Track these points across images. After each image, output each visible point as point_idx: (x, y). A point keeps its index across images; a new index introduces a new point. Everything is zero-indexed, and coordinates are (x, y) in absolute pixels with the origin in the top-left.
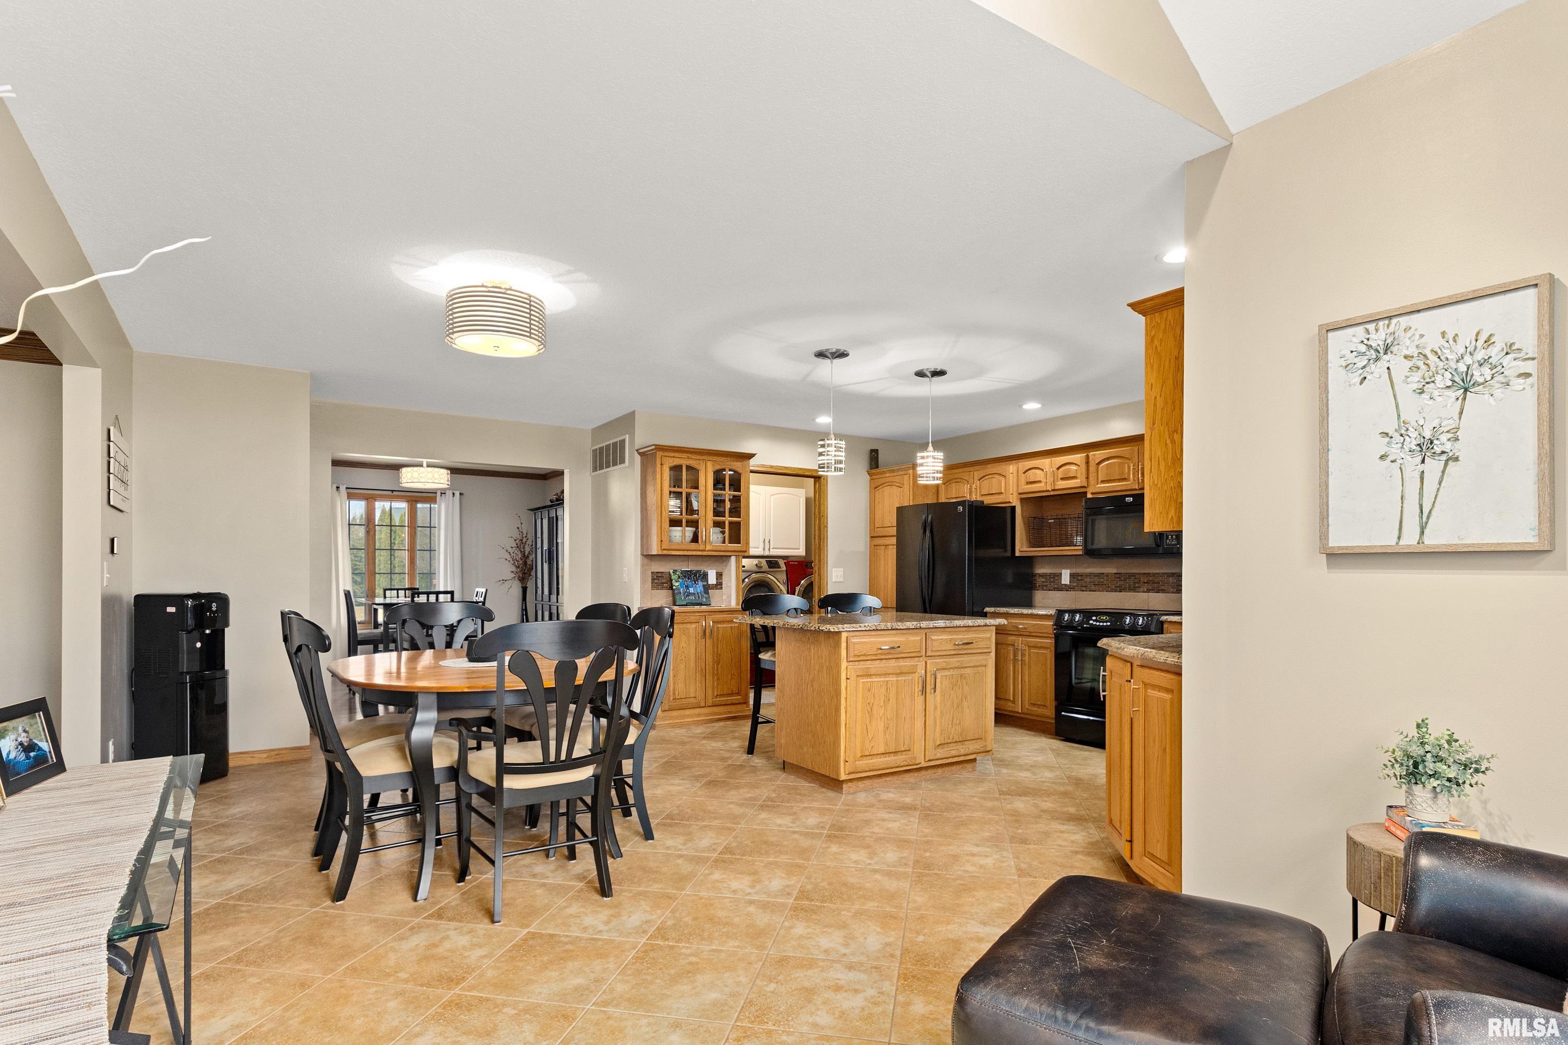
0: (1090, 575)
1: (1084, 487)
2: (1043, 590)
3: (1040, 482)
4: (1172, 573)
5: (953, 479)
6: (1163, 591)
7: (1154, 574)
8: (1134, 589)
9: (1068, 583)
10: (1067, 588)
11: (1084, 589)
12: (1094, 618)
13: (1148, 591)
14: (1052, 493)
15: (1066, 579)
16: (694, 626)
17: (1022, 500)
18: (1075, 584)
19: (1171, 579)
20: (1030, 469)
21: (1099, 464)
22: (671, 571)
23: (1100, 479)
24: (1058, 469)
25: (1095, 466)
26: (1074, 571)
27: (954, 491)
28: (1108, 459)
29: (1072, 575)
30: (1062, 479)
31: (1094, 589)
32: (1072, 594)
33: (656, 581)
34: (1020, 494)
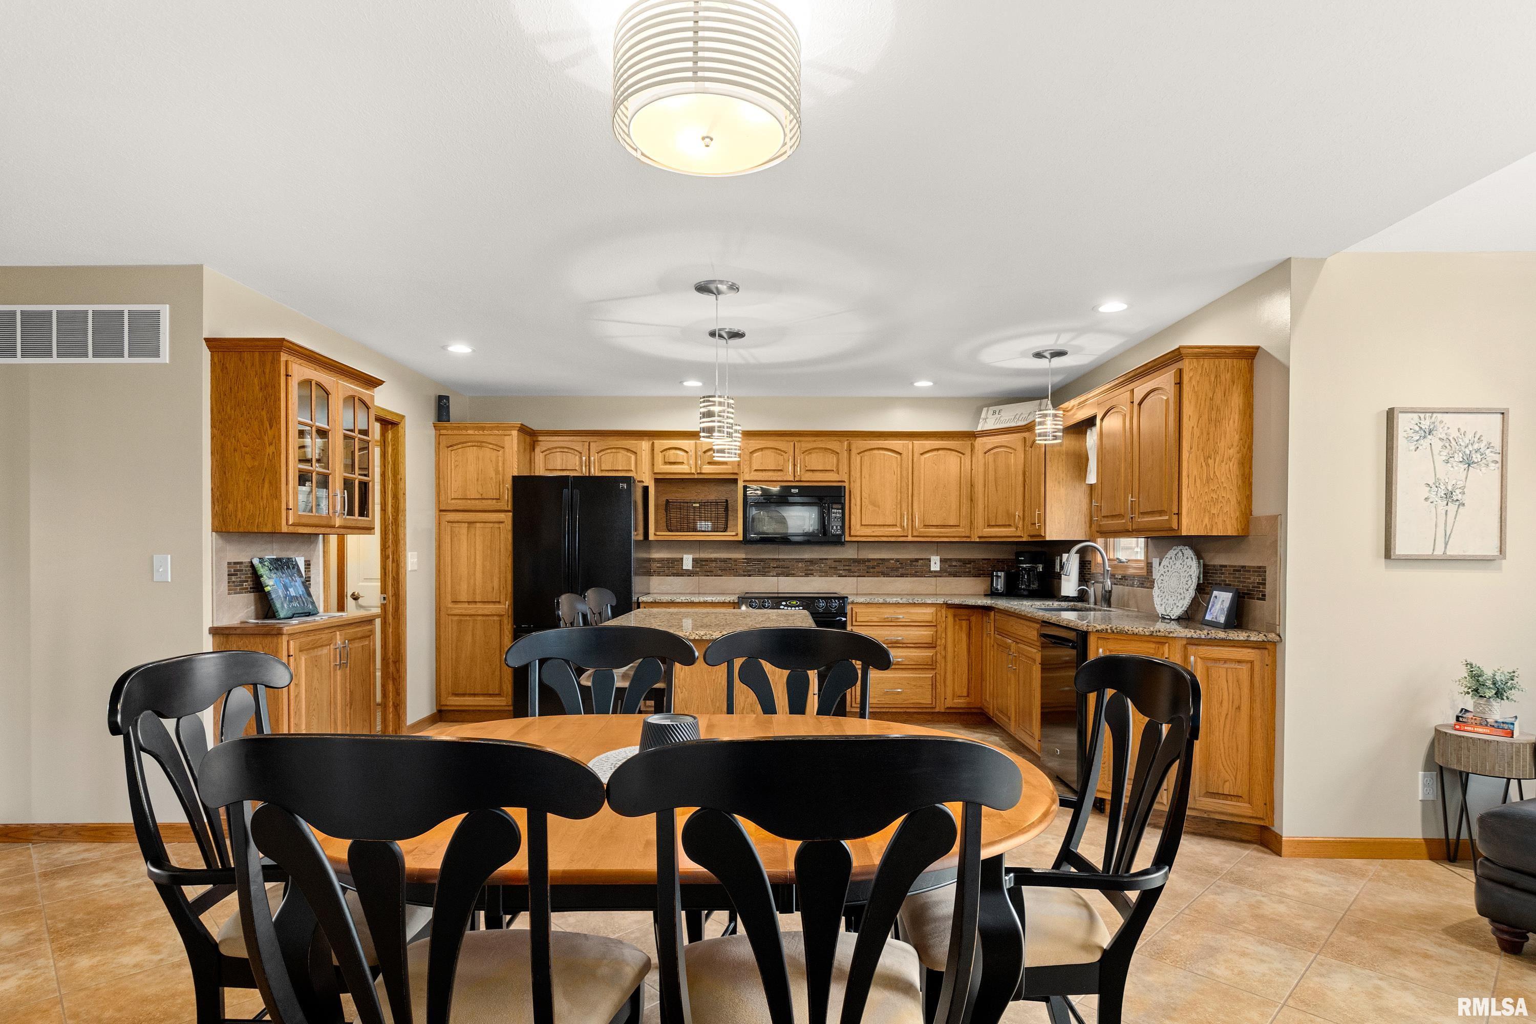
0: (715, 560)
1: (736, 473)
2: (659, 575)
3: (683, 463)
4: (801, 559)
5: (556, 448)
6: (793, 575)
7: (784, 560)
8: (763, 573)
9: (691, 568)
10: (689, 573)
11: (709, 574)
12: (784, 603)
13: (778, 575)
14: (696, 477)
15: (688, 564)
16: (325, 651)
17: (657, 481)
18: (698, 569)
19: (800, 565)
20: (670, 449)
21: (752, 453)
22: (256, 562)
23: (756, 467)
24: (705, 452)
26: (697, 556)
27: (559, 461)
28: (762, 449)
29: (695, 560)
30: (709, 463)
31: (721, 574)
32: (696, 578)
33: (233, 579)
34: (655, 474)
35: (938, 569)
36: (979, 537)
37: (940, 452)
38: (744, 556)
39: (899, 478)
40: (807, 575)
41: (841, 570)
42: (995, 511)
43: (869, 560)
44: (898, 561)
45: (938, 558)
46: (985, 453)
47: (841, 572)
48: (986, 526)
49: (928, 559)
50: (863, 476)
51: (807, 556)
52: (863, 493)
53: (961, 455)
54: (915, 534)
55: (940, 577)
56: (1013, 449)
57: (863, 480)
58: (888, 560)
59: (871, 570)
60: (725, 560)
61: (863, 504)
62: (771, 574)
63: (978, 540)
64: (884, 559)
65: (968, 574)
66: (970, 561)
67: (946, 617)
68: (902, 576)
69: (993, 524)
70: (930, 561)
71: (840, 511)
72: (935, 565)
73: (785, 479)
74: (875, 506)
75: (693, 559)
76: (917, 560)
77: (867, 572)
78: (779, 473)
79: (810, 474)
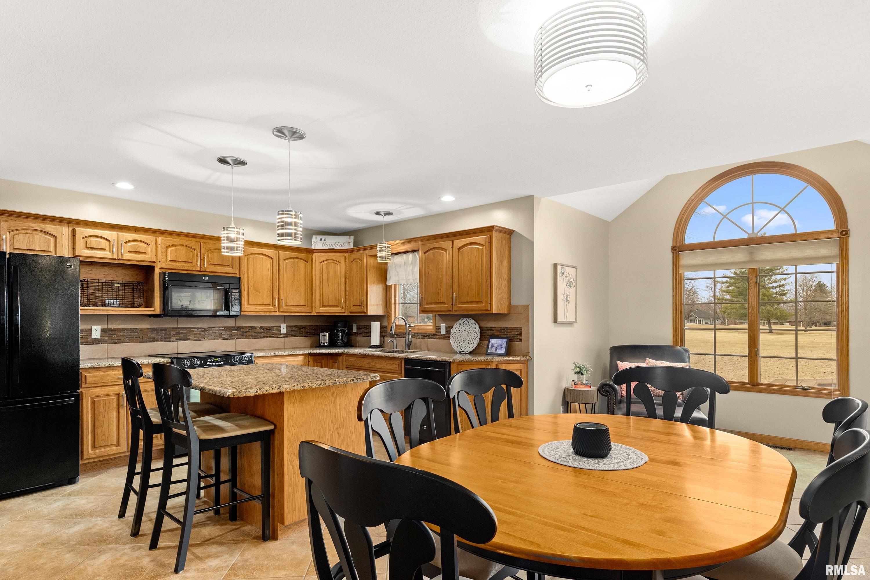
0: (123, 330)
1: (154, 262)
3: (105, 249)
8: (165, 339)
9: (100, 337)
10: (97, 342)
11: (116, 341)
12: (209, 360)
13: (177, 340)
14: (117, 262)
15: (96, 334)
18: (106, 338)
20: (91, 236)
21: (168, 247)
23: (169, 259)
24: (126, 243)
25: (165, 248)
26: (105, 327)
28: (175, 246)
29: (103, 331)
30: (130, 252)
31: (128, 341)
32: (104, 346)
35: (285, 332)
36: (317, 313)
37: (295, 260)
38: (148, 326)
39: (271, 274)
40: (199, 340)
41: (224, 335)
42: (328, 298)
43: (243, 328)
44: (262, 328)
45: (285, 325)
46: (320, 263)
47: (224, 336)
48: (321, 306)
49: (279, 326)
50: (249, 271)
51: (199, 325)
52: (250, 283)
53: (306, 263)
54: (281, 310)
55: (287, 337)
56: (339, 262)
57: (249, 273)
58: (256, 327)
59: (245, 334)
60: (132, 330)
61: (249, 289)
62: (172, 339)
63: (315, 314)
64: (253, 327)
65: (302, 335)
66: (303, 327)
67: (309, 362)
68: (264, 337)
69: (327, 305)
70: (281, 328)
71: (238, 294)
72: (284, 331)
73: (194, 269)
74: (257, 291)
75: (101, 329)
76: (273, 327)
77: (242, 336)
78: (189, 264)
79: (212, 267)
